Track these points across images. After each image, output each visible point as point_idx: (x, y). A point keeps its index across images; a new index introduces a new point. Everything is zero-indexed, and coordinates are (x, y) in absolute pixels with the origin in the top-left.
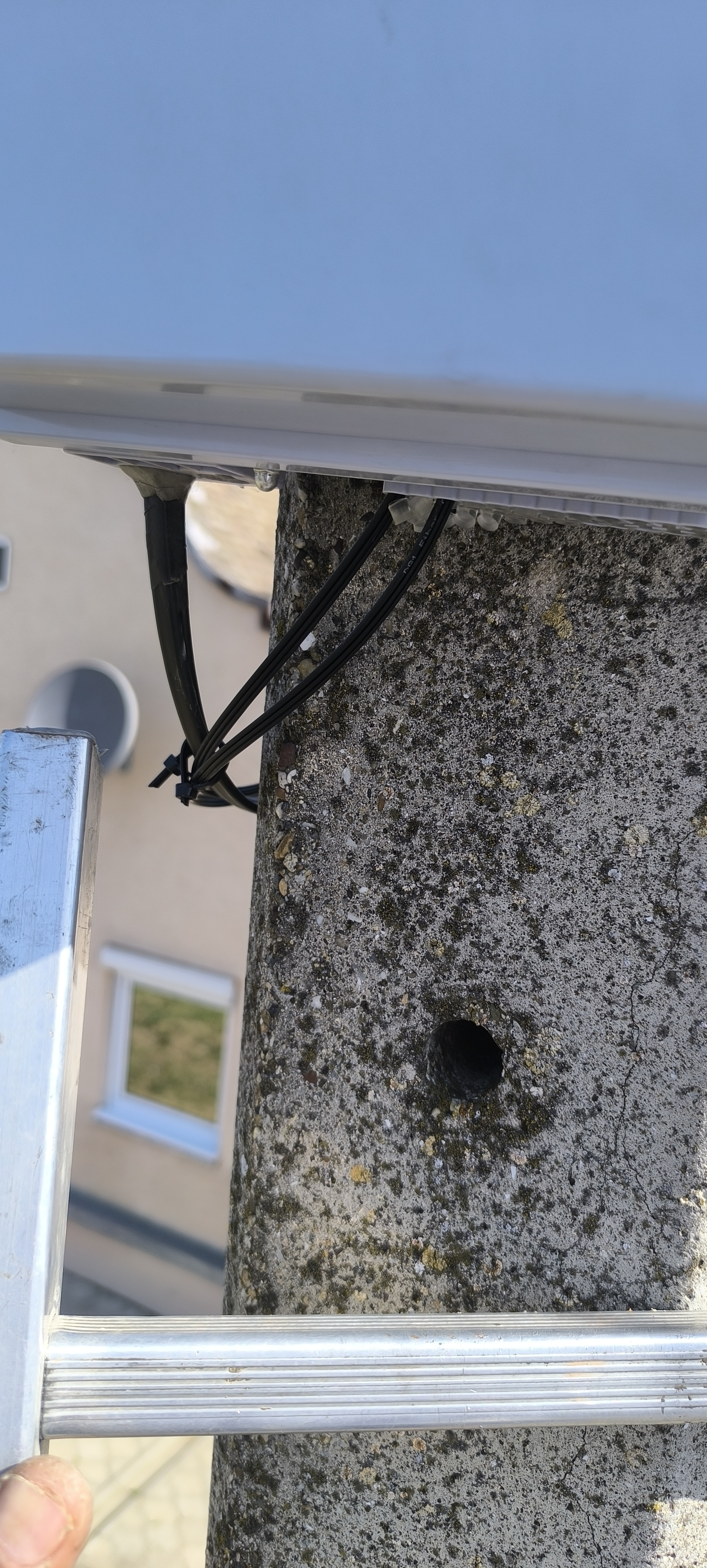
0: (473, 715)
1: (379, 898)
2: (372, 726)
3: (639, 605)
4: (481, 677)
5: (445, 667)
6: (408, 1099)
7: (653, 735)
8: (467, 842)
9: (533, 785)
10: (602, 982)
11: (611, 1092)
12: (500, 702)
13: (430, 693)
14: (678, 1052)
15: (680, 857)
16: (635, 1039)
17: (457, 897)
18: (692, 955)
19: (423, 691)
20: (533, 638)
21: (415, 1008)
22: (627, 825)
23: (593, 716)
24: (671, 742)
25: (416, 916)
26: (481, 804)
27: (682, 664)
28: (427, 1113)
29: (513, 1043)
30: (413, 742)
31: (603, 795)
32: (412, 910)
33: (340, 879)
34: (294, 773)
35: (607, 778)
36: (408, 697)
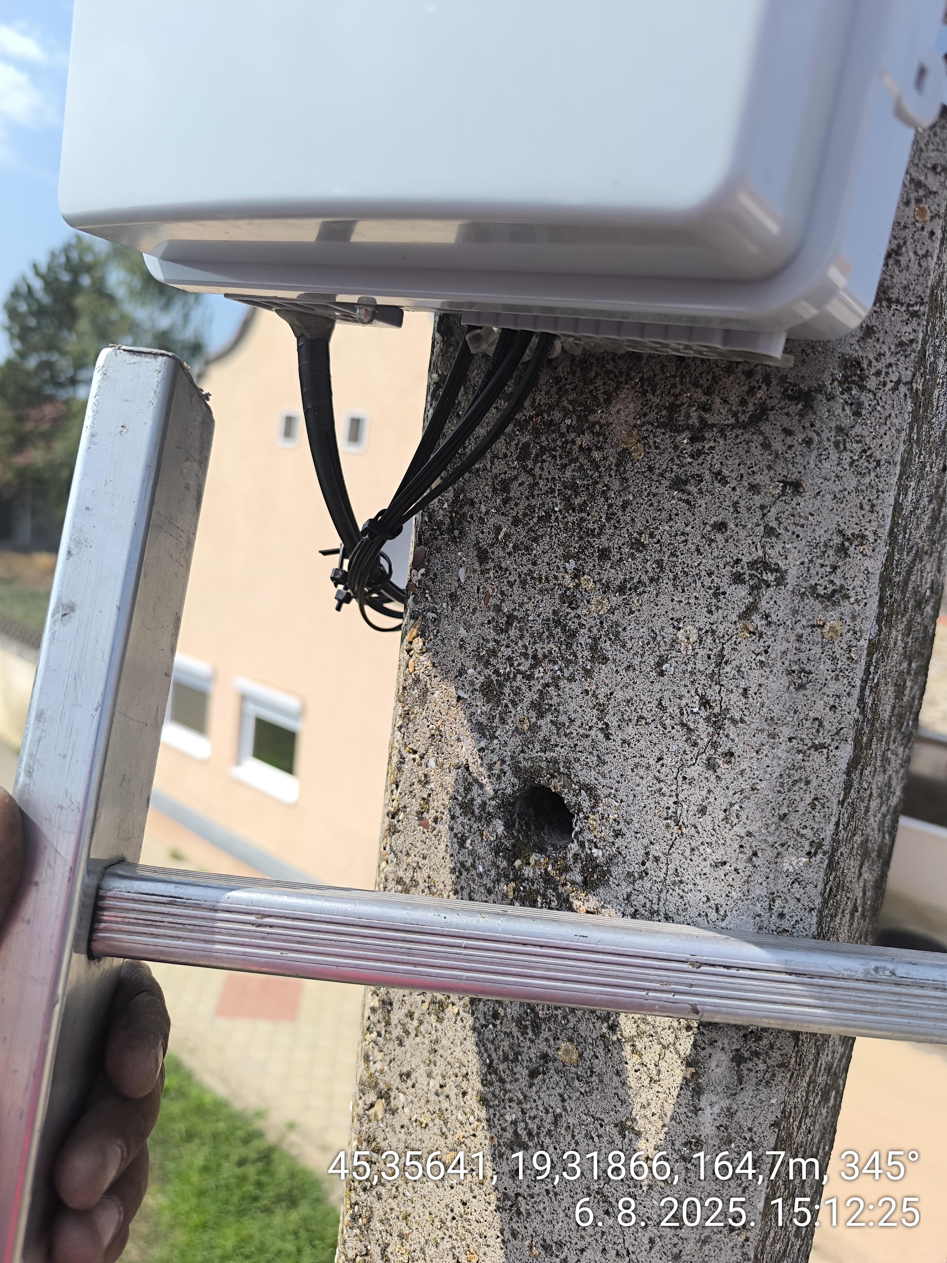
0: (561, 526)
1: (482, 679)
2: (483, 533)
3: (700, 430)
4: (569, 492)
5: (542, 483)
6: (497, 850)
7: (707, 546)
8: (551, 635)
9: (606, 588)
10: (654, 762)
11: (657, 859)
12: (583, 515)
13: (529, 505)
14: (714, 830)
15: (724, 656)
16: (679, 812)
17: (542, 681)
18: (729, 744)
19: (523, 504)
20: (611, 459)
21: (505, 773)
22: (681, 625)
23: (657, 528)
24: (721, 553)
25: (509, 695)
26: (564, 602)
27: (733, 484)
28: (511, 862)
29: (580, 810)
30: (514, 548)
31: (664, 599)
32: (507, 691)
33: (453, 661)
34: (422, 571)
35: (666, 584)
36: (512, 509)
